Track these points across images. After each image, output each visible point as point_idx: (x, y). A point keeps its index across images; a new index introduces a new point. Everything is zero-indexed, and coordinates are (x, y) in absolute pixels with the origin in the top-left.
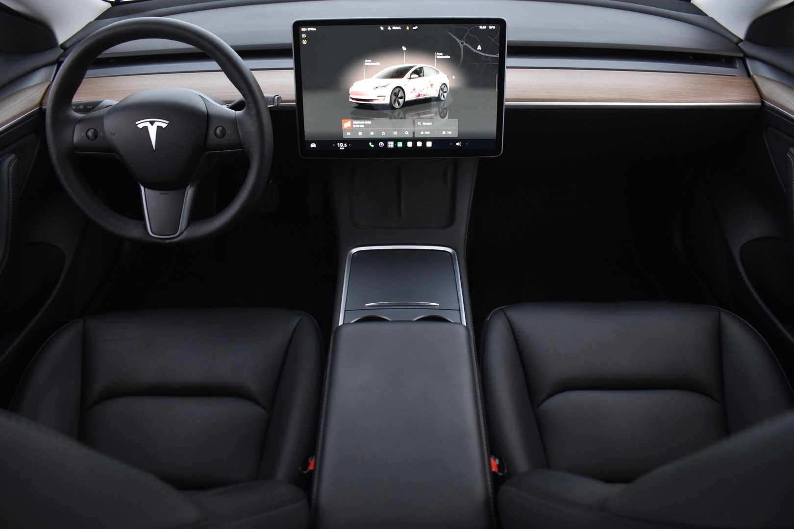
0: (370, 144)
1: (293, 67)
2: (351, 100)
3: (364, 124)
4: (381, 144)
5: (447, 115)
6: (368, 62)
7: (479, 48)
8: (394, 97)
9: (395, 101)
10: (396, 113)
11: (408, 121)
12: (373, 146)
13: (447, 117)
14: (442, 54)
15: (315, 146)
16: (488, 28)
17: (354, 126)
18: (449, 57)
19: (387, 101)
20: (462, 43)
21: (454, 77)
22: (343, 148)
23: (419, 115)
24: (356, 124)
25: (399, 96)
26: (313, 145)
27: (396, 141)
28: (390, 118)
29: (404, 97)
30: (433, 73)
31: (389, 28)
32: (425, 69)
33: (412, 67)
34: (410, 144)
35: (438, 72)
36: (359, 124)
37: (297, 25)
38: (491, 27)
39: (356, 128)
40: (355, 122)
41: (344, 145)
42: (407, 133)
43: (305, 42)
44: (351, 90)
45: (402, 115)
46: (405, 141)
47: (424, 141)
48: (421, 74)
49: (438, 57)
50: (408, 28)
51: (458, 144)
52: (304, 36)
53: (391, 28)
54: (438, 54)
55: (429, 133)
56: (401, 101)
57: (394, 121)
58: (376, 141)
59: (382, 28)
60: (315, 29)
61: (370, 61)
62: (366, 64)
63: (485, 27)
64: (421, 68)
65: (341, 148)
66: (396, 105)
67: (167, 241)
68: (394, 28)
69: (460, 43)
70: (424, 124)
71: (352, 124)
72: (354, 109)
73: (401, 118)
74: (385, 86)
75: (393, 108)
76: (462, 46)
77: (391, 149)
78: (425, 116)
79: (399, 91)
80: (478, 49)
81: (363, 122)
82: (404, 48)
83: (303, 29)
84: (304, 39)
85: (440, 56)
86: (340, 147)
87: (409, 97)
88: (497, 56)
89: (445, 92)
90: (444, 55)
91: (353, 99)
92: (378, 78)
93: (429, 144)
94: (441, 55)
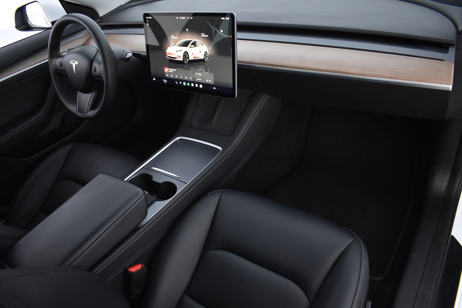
0: (176, 82)
2: (167, 57)
4: (181, 83)
5: (208, 71)
6: (173, 37)
7: (222, 31)
8: (184, 57)
9: (185, 59)
10: (186, 66)
11: (191, 72)
13: (208, 72)
14: (204, 34)
16: (225, 19)
17: (169, 71)
18: (207, 36)
19: (181, 59)
20: (213, 28)
21: (210, 48)
23: (196, 69)
24: (170, 70)
25: (187, 57)
26: (154, 79)
27: (187, 82)
28: (184, 69)
29: (188, 58)
30: (201, 45)
32: (197, 43)
33: (191, 41)
34: (192, 85)
35: (203, 45)
36: (171, 70)
37: (146, 15)
38: (227, 19)
40: (169, 69)
42: (191, 78)
43: (148, 25)
44: (167, 51)
45: (188, 68)
46: (190, 82)
47: (199, 84)
48: (195, 45)
49: (203, 36)
50: (188, 18)
51: (214, 88)
52: (148, 21)
53: (181, 18)
54: (202, 34)
55: (200, 80)
56: (187, 60)
58: (178, 81)
59: (177, 18)
60: (151, 18)
61: (173, 36)
62: (172, 38)
63: (224, 19)
64: (195, 42)
65: (165, 82)
66: (186, 62)
67: (82, 116)
69: (212, 28)
70: (198, 74)
71: (168, 70)
72: (169, 62)
73: (188, 70)
74: (180, 51)
75: (185, 64)
76: (213, 30)
77: (184, 86)
78: (198, 69)
79: (186, 54)
80: (221, 32)
81: (172, 70)
82: (187, 30)
83: (147, 18)
84: (148, 23)
85: (203, 35)
87: (191, 58)
88: (231, 36)
89: (207, 57)
90: (205, 35)
91: (168, 56)
92: (177, 46)
93: (201, 86)
94: (204, 35)
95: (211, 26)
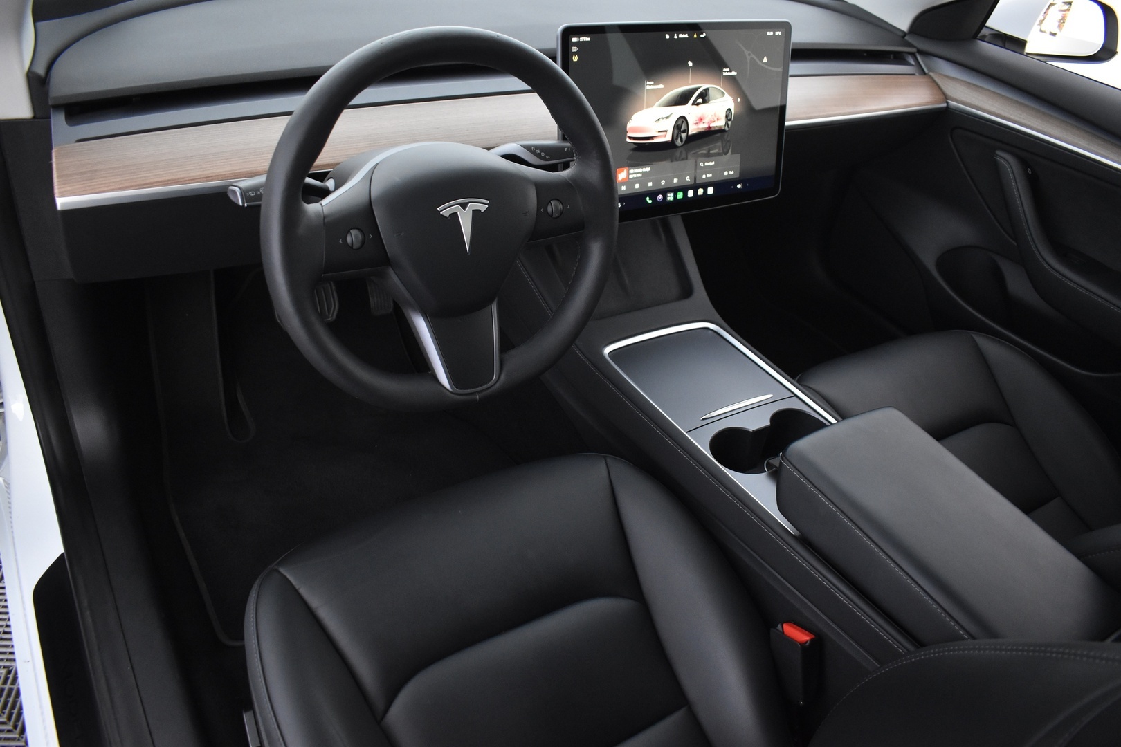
0: (648, 198)
2: (628, 140)
3: (642, 173)
4: (660, 197)
5: (730, 151)
6: (650, 85)
7: (765, 60)
8: (676, 132)
9: (677, 136)
10: (678, 154)
11: (691, 162)
12: (650, 202)
13: (730, 153)
14: (728, 70)
16: (774, 34)
17: (631, 177)
18: (735, 73)
19: (668, 138)
20: (749, 55)
21: (739, 100)
23: (702, 152)
24: (632, 174)
25: (682, 129)
27: (675, 190)
28: (672, 161)
29: (686, 131)
30: (718, 95)
31: (676, 37)
32: (711, 92)
33: (697, 89)
34: (690, 193)
35: (723, 94)
36: (637, 172)
37: (568, 32)
38: (777, 33)
39: (633, 178)
40: (631, 171)
42: (688, 179)
43: (575, 59)
44: (629, 125)
45: (684, 155)
46: (685, 189)
47: (705, 186)
48: (706, 98)
49: (725, 74)
50: (695, 36)
51: (739, 186)
52: (575, 49)
53: (678, 36)
54: (724, 70)
55: (709, 176)
56: (684, 135)
57: (675, 164)
58: (653, 194)
59: (667, 36)
60: (588, 39)
61: (652, 83)
62: (648, 87)
63: (771, 33)
64: (707, 90)
66: (679, 143)
68: (680, 35)
69: (747, 55)
70: (707, 164)
71: (628, 174)
72: (631, 152)
73: (683, 160)
74: (667, 117)
75: (676, 147)
76: (748, 57)
77: (670, 202)
78: (707, 153)
79: (683, 122)
80: (764, 61)
81: (640, 170)
82: (690, 64)
83: (574, 40)
84: (575, 53)
85: (726, 72)
87: (693, 130)
88: (780, 69)
89: (730, 120)
90: (730, 71)
91: (630, 138)
92: (660, 106)
93: (710, 190)
95: (745, 51)
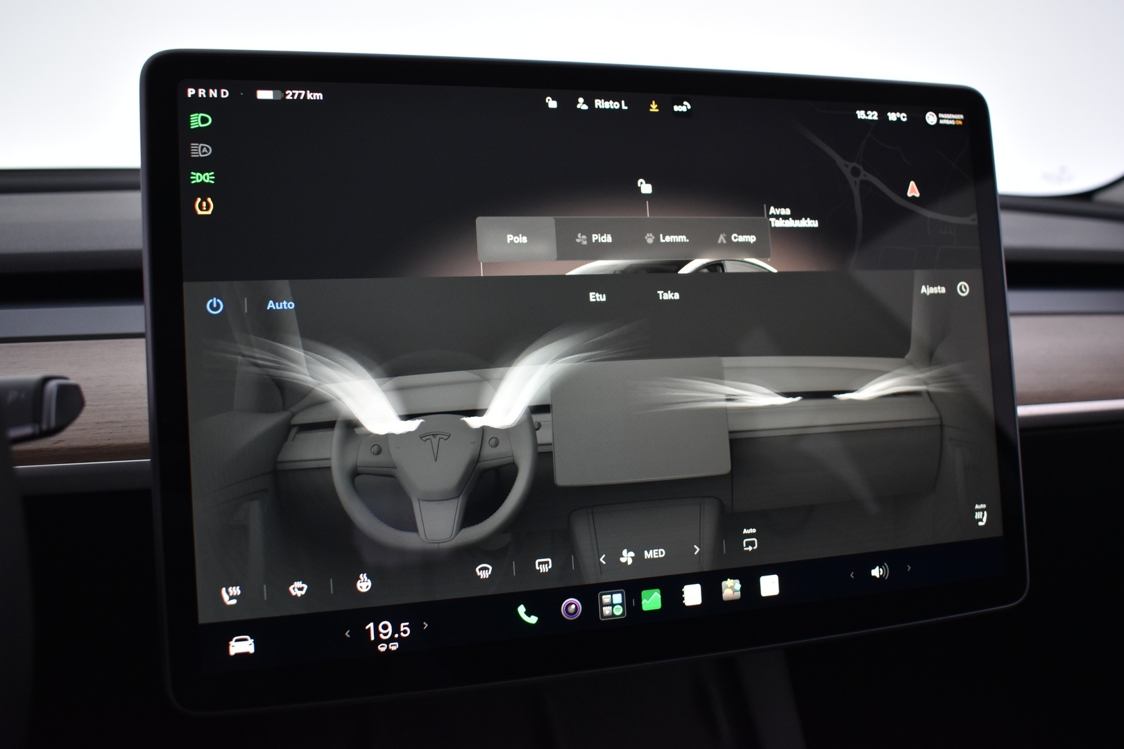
0: (521, 610)
1: (141, 329)
4: (572, 605)
7: (913, 190)
12: (533, 620)
14: (787, 212)
15: (251, 649)
18: (814, 224)
20: (855, 172)
22: (394, 647)
26: (242, 646)
31: (582, 105)
34: (693, 595)
41: (396, 629)
46: (671, 582)
49: (775, 223)
50: (654, 107)
51: (876, 572)
53: (589, 102)
54: (772, 210)
58: (544, 595)
59: (552, 103)
65: (382, 648)
68: (599, 103)
69: (847, 172)
76: (854, 183)
77: (613, 621)
80: (909, 194)
82: (646, 188)
83: (198, 93)
84: (201, 133)
85: (781, 219)
86: (379, 641)
88: (972, 220)
90: (795, 216)
93: (770, 586)
94: (785, 217)
95: (840, 162)
